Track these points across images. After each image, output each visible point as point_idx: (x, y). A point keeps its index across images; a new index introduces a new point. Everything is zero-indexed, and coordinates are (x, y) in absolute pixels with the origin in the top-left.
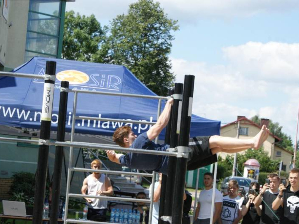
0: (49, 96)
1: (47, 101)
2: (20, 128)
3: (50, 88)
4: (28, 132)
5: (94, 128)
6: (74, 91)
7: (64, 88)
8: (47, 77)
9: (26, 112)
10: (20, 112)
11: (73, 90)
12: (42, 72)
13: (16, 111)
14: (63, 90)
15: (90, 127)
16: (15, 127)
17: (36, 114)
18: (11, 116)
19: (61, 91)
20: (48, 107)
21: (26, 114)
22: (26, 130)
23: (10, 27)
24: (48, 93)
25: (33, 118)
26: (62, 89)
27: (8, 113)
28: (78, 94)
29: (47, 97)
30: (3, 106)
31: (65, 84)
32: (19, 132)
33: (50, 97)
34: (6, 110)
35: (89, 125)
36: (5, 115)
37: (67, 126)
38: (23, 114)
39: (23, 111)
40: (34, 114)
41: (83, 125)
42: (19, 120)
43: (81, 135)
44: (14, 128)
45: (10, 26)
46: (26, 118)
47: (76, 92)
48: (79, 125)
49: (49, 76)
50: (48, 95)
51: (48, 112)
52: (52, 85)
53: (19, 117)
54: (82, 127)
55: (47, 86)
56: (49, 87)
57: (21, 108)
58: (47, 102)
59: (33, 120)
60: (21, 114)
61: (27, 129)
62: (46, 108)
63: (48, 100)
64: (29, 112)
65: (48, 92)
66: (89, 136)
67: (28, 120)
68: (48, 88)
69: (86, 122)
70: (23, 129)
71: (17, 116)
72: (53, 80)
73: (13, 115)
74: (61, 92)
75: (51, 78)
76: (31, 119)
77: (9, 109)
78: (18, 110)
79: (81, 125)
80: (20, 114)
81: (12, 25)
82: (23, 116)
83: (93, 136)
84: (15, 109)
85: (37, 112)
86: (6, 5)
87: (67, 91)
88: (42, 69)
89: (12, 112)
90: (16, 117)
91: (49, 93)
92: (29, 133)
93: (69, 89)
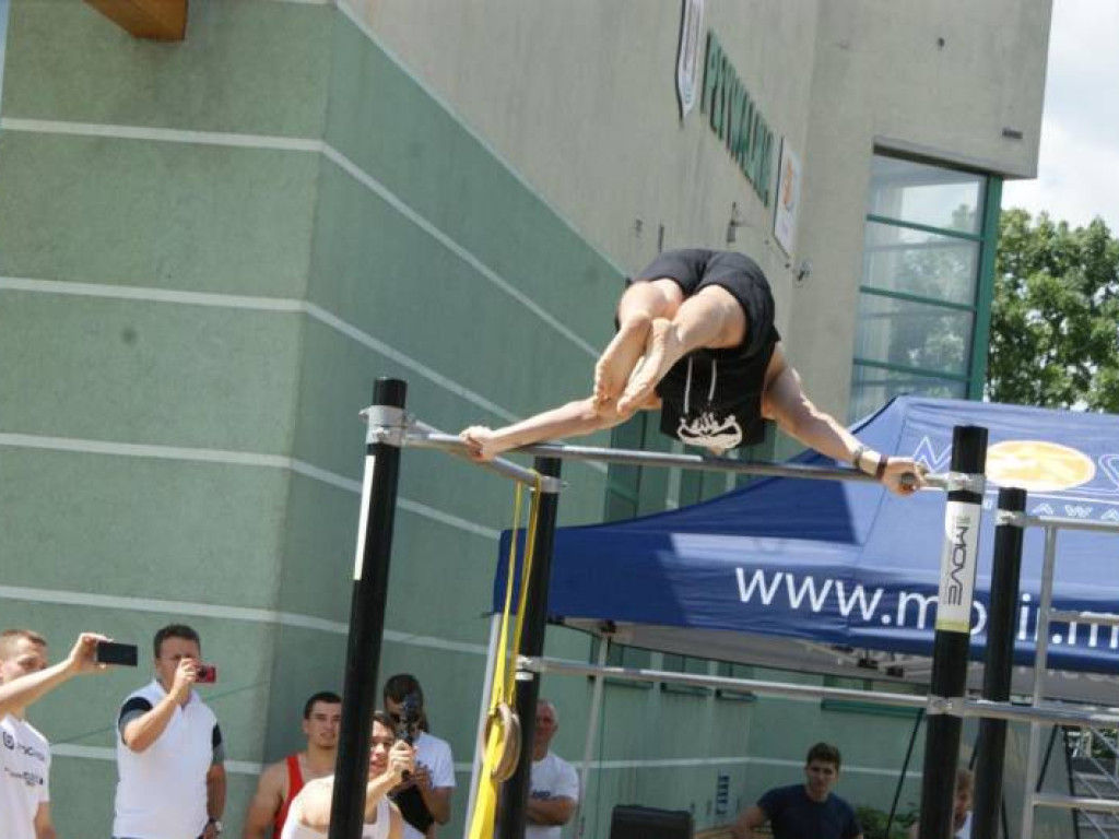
0: (962, 546)
1: (956, 564)
2: (848, 650)
3: (967, 520)
4: (875, 662)
5: (1112, 651)
6: (1046, 524)
7: (1009, 514)
8: (956, 481)
9: (870, 591)
10: (849, 592)
11: (1042, 518)
12: (924, 450)
13: (833, 588)
14: (1004, 518)
15: (1098, 648)
16: (829, 644)
17: (904, 599)
18: (817, 606)
19: (999, 522)
20: (961, 585)
21: (869, 601)
22: (867, 654)
23: (804, 278)
24: (958, 536)
25: (894, 613)
26: (1002, 517)
27: (807, 596)
28: (1061, 532)
29: (955, 551)
30: (789, 572)
31: (1013, 499)
32: (840, 662)
33: (967, 548)
34: (798, 586)
35: (1093, 641)
36: (795, 603)
37: (1017, 645)
38: (858, 599)
39: (859, 592)
40: (897, 600)
41: (1072, 639)
42: (842, 623)
43: (1064, 674)
44: (824, 648)
45: (800, 277)
46: (867, 615)
47: (1050, 527)
48: (1057, 639)
49: (964, 477)
50: (958, 541)
51: (959, 603)
52: (974, 507)
53: (845, 610)
54: (1070, 646)
55: (954, 509)
56: (963, 516)
57: (851, 579)
58: (955, 568)
59: (893, 624)
60: (852, 602)
61: (871, 652)
62: (952, 587)
63: (959, 560)
64: (878, 595)
65: (959, 532)
66: (1094, 678)
67: (875, 622)
68: (959, 518)
69: (1083, 631)
70: (858, 653)
71: (837, 605)
72: (977, 490)
73: (825, 605)
74: (998, 528)
75: (970, 484)
76: (886, 619)
77: (809, 582)
78: (840, 585)
79: (1065, 639)
80: (847, 599)
81: (808, 273)
82: (857, 609)
83: (1105, 678)
84: (829, 583)
85: (908, 593)
86: (785, 202)
87: (1018, 524)
88: (926, 439)
89: (818, 595)
90: (834, 609)
91: (961, 536)
92: (876, 668)
93: (1026, 516)
